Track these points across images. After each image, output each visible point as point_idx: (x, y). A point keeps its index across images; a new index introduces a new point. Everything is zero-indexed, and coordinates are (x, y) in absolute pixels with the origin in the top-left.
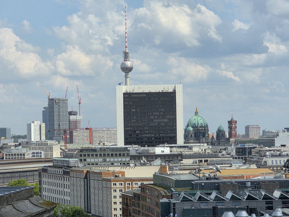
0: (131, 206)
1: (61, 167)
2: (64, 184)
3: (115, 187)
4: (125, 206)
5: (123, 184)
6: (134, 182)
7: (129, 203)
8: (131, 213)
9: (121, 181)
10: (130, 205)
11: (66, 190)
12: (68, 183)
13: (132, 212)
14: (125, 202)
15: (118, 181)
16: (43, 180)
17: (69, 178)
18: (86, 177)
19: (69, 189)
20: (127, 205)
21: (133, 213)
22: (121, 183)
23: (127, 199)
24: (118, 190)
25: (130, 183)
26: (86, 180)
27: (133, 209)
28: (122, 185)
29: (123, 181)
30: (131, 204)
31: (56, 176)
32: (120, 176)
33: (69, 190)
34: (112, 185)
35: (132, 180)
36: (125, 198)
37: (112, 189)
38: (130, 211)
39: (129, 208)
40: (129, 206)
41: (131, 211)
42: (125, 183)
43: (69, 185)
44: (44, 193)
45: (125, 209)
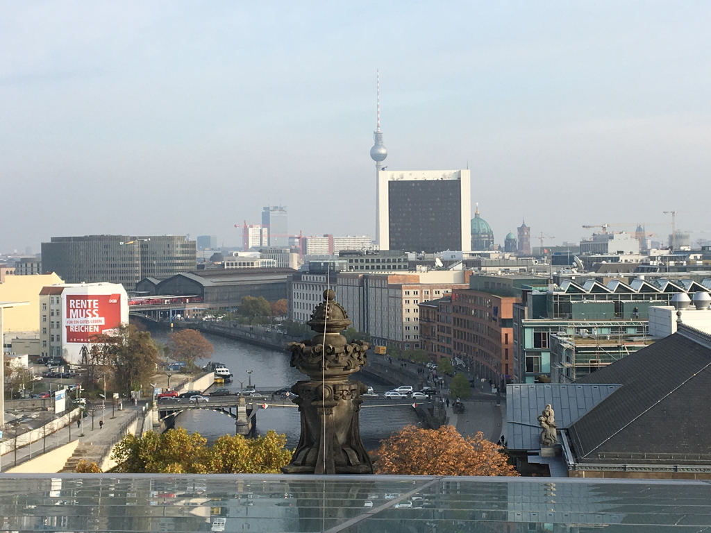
3: (407, 296)
4: (425, 323)
5: (419, 293)
6: (434, 290)
7: (430, 317)
8: (435, 333)
9: (416, 288)
10: (433, 321)
13: (436, 330)
14: (426, 316)
15: (412, 288)
16: (294, 292)
17: (336, 287)
18: (362, 284)
20: (429, 321)
21: (438, 330)
22: (416, 290)
23: (428, 312)
24: (411, 301)
25: (429, 290)
26: (361, 288)
27: (438, 325)
28: (417, 294)
29: (418, 288)
30: (435, 319)
31: (315, 285)
34: (404, 293)
35: (431, 287)
36: (426, 311)
37: (404, 300)
38: (432, 329)
39: (431, 324)
41: (435, 328)
42: (422, 292)
43: (335, 297)
44: (296, 310)
45: (425, 326)
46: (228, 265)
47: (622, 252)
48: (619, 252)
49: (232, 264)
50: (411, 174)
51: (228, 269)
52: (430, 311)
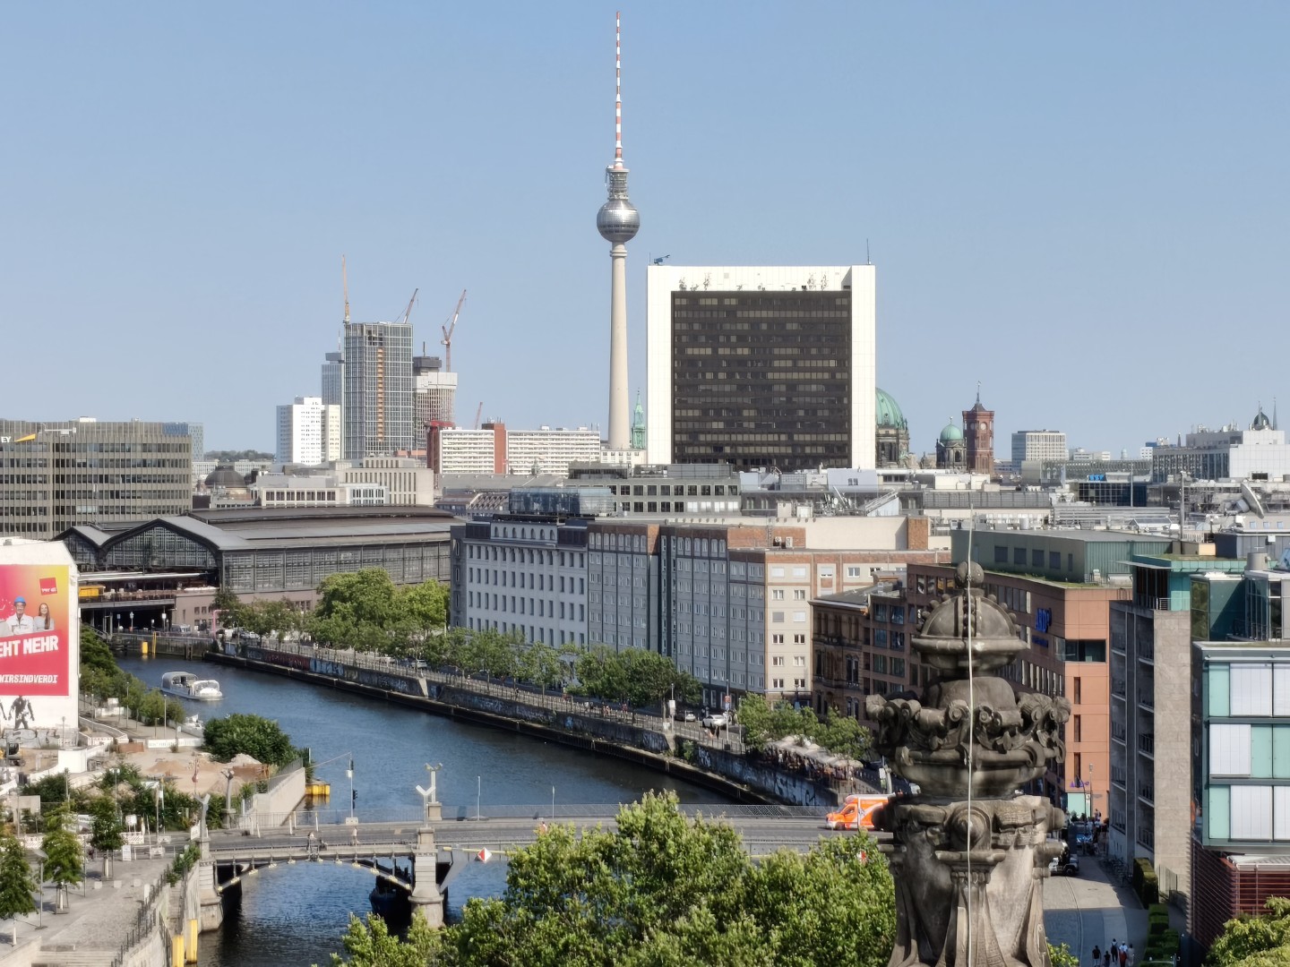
0: (855, 646)
1: (547, 519)
2: (562, 578)
3: (778, 579)
4: (832, 647)
6: (846, 567)
7: (845, 634)
8: (856, 672)
9: (802, 559)
10: (853, 642)
11: (567, 598)
12: (578, 573)
13: (861, 665)
14: (831, 631)
15: (790, 560)
16: (468, 566)
17: (582, 556)
18: (656, 550)
19: (582, 592)
20: (840, 643)
21: (867, 667)
23: (838, 621)
24: (790, 592)
25: (834, 566)
26: (654, 558)
27: (867, 655)
29: (807, 561)
30: (856, 639)
31: (529, 549)
32: (791, 546)
33: (579, 599)
34: (771, 573)
35: (838, 558)
36: (831, 616)
37: (770, 590)
38: (850, 663)
39: (847, 652)
40: (849, 645)
41: (857, 663)
42: (816, 568)
43: (582, 580)
44: (472, 612)
45: (830, 657)
46: (270, 495)
47: (1264, 477)
48: (1256, 476)
49: (281, 496)
50: (726, 276)
51: (270, 508)
52: (845, 618)
